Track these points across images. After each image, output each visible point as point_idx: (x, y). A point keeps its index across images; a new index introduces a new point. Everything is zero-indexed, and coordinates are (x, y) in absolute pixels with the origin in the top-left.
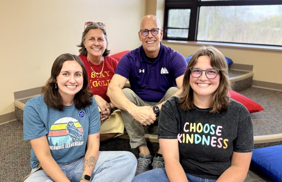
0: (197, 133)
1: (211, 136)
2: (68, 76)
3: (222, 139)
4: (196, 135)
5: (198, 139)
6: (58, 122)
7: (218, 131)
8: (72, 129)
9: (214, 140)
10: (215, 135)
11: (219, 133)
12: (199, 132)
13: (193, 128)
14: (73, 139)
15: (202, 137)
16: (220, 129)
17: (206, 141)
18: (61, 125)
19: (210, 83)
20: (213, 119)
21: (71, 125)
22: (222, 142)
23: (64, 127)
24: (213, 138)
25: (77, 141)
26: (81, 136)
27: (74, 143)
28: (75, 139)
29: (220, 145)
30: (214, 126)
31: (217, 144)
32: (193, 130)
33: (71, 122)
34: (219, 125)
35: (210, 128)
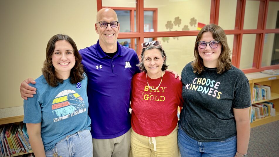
0: (201, 85)
1: (210, 88)
2: (60, 55)
3: (217, 91)
4: (200, 87)
5: (201, 89)
6: (59, 95)
7: (216, 85)
8: (73, 100)
9: (211, 91)
10: (213, 87)
11: (216, 87)
12: (203, 84)
13: (199, 81)
14: (76, 108)
15: (204, 88)
16: (218, 84)
17: (205, 91)
18: (61, 98)
19: (214, 51)
20: (215, 77)
21: (71, 96)
22: (217, 93)
23: (65, 99)
24: (211, 89)
25: (80, 109)
26: (83, 103)
27: (78, 111)
28: (78, 107)
29: (214, 95)
30: (214, 81)
31: (213, 94)
32: (199, 83)
33: (71, 94)
34: (218, 82)
35: (211, 82)
